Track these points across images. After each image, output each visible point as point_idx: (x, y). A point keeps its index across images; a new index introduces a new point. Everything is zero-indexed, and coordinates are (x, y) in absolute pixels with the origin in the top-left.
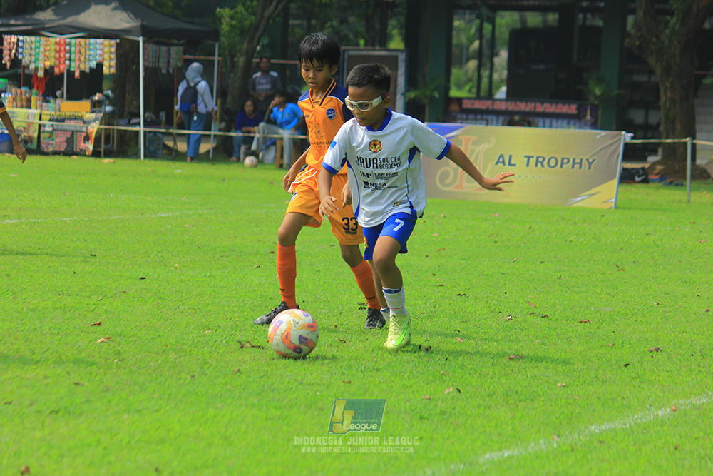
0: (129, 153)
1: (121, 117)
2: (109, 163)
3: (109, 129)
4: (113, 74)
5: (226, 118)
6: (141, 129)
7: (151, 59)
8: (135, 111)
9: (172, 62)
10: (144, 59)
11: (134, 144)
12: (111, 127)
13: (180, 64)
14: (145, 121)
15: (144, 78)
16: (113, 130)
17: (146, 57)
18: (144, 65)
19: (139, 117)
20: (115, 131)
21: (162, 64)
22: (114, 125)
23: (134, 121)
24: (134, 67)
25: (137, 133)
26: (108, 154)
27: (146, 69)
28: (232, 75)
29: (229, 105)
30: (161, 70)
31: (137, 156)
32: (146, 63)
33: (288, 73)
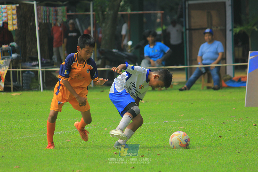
0: (32, 87)
1: (24, 61)
2: (16, 95)
3: (16, 71)
4: (16, 30)
5: (102, 57)
6: (40, 69)
7: (43, 17)
8: (34, 56)
9: (60, 18)
10: (38, 18)
11: (35, 81)
12: (17, 70)
13: (65, 20)
14: (42, 63)
15: (39, 31)
16: (19, 71)
17: (40, 16)
18: (38, 22)
19: (38, 60)
20: (21, 72)
21: (52, 21)
22: (19, 68)
23: (34, 63)
24: (31, 24)
25: (37, 72)
26: (17, 89)
27: (40, 25)
28: (104, 25)
29: (103, 48)
30: (51, 24)
31: (38, 89)
32: (40, 21)
33: (145, 20)
